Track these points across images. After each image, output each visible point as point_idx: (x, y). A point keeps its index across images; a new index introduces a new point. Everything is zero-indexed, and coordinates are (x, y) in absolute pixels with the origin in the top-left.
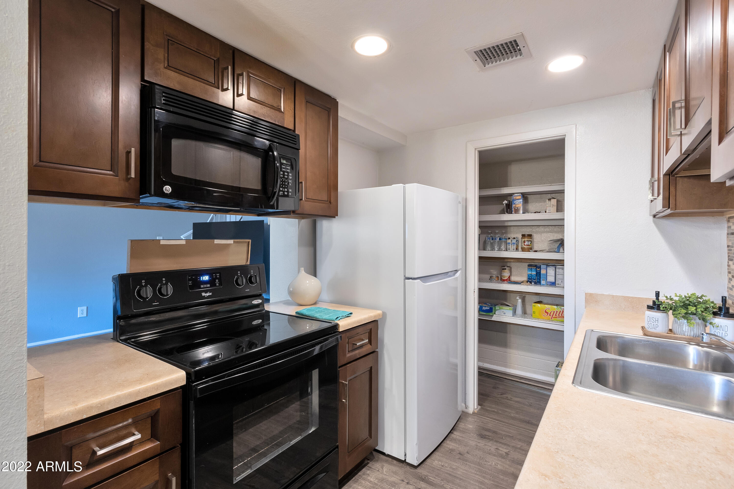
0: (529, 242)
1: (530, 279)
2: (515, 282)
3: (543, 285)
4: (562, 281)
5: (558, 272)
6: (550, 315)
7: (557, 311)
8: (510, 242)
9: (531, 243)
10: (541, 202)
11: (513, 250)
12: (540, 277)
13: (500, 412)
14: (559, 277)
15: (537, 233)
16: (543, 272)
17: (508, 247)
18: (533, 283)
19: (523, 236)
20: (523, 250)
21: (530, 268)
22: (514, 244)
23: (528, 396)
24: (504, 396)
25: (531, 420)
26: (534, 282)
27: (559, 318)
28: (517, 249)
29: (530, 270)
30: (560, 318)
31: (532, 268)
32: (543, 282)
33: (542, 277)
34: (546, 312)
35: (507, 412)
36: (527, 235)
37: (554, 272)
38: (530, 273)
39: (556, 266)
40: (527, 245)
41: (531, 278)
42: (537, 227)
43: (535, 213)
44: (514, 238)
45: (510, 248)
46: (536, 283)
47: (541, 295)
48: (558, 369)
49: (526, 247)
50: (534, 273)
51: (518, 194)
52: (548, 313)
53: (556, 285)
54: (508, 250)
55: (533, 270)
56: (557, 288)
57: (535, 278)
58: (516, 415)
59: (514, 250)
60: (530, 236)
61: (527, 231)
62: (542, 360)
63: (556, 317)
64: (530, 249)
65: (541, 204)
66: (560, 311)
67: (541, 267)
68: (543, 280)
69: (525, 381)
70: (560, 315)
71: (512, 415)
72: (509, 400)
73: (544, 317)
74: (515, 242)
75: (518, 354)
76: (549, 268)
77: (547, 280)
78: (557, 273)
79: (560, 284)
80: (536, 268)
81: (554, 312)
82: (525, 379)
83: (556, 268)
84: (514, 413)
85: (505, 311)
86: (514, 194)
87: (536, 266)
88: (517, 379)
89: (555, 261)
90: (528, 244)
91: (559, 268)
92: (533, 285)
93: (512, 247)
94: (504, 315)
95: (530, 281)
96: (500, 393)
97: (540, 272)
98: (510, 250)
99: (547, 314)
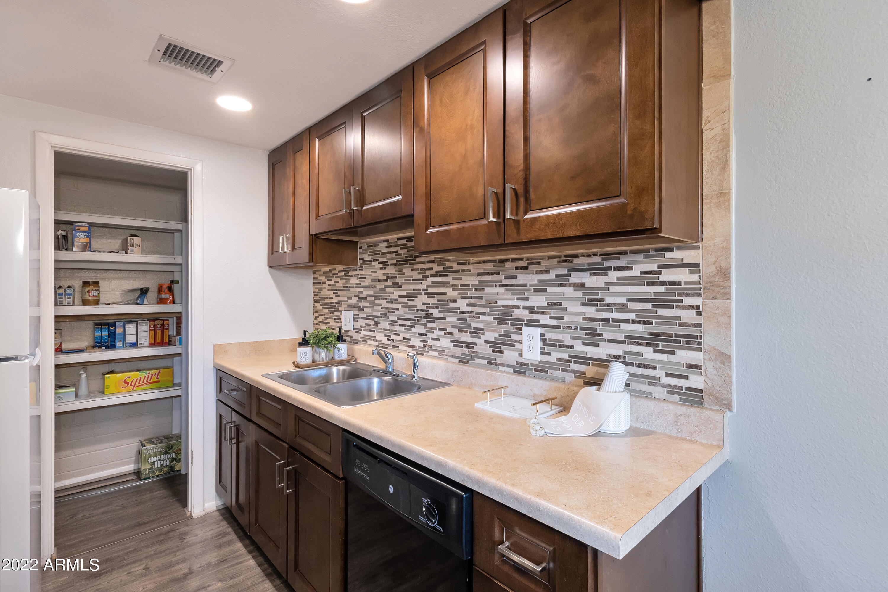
0: (97, 292)
1: (98, 343)
2: (75, 350)
3: (120, 348)
4: (146, 340)
5: (140, 328)
6: (131, 385)
7: (141, 378)
8: (63, 292)
9: (99, 294)
10: (109, 238)
11: (67, 304)
12: (115, 339)
13: (92, 536)
14: (142, 335)
15: (104, 279)
16: (119, 330)
17: (58, 300)
18: (104, 348)
19: (86, 284)
20: (85, 303)
21: (99, 328)
22: (68, 294)
23: (112, 500)
24: (78, 517)
25: (139, 520)
26: (105, 346)
27: (143, 386)
28: (74, 302)
29: (99, 331)
30: (145, 386)
31: (101, 327)
32: (119, 344)
33: (117, 338)
34: (125, 382)
35: (100, 531)
36: (92, 281)
37: (135, 329)
38: (98, 334)
39: (137, 321)
40: (93, 296)
41: (101, 340)
42: (105, 271)
43: (110, 252)
44: (69, 287)
45: (62, 302)
46: (107, 347)
47: (117, 361)
48: (146, 449)
49: (90, 298)
50: (105, 333)
51: (84, 224)
52: (128, 383)
53: (138, 345)
54: (58, 305)
55: (103, 330)
56: (139, 349)
57: (106, 340)
58: (117, 527)
59: (70, 304)
60: (96, 283)
61: (90, 277)
62: (112, 448)
63: (140, 386)
64: (97, 303)
65: (109, 241)
66: (145, 377)
67: (117, 325)
68: (119, 342)
69: (90, 486)
70: (145, 382)
71: (111, 530)
72: (88, 517)
73: (123, 390)
74: (72, 292)
75: (74, 455)
76: (128, 325)
77: (124, 340)
78: (139, 330)
79: (144, 344)
80: (108, 328)
81: (137, 380)
82: (89, 485)
83: (137, 324)
84: (112, 527)
85: (61, 396)
86: (76, 222)
87: (108, 324)
88: (76, 489)
89: (134, 316)
90: (95, 295)
91: (142, 324)
92: (104, 350)
93: (66, 299)
94: (61, 401)
95: (98, 345)
96: (67, 517)
97: (115, 332)
98: (62, 304)
99: (127, 385)
